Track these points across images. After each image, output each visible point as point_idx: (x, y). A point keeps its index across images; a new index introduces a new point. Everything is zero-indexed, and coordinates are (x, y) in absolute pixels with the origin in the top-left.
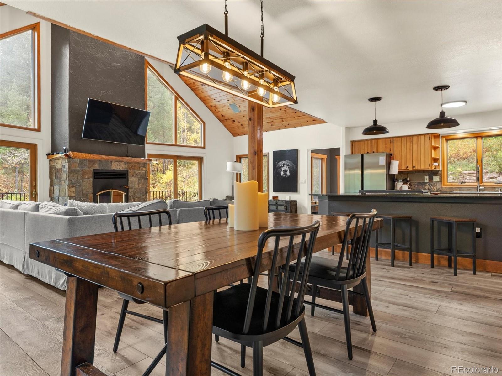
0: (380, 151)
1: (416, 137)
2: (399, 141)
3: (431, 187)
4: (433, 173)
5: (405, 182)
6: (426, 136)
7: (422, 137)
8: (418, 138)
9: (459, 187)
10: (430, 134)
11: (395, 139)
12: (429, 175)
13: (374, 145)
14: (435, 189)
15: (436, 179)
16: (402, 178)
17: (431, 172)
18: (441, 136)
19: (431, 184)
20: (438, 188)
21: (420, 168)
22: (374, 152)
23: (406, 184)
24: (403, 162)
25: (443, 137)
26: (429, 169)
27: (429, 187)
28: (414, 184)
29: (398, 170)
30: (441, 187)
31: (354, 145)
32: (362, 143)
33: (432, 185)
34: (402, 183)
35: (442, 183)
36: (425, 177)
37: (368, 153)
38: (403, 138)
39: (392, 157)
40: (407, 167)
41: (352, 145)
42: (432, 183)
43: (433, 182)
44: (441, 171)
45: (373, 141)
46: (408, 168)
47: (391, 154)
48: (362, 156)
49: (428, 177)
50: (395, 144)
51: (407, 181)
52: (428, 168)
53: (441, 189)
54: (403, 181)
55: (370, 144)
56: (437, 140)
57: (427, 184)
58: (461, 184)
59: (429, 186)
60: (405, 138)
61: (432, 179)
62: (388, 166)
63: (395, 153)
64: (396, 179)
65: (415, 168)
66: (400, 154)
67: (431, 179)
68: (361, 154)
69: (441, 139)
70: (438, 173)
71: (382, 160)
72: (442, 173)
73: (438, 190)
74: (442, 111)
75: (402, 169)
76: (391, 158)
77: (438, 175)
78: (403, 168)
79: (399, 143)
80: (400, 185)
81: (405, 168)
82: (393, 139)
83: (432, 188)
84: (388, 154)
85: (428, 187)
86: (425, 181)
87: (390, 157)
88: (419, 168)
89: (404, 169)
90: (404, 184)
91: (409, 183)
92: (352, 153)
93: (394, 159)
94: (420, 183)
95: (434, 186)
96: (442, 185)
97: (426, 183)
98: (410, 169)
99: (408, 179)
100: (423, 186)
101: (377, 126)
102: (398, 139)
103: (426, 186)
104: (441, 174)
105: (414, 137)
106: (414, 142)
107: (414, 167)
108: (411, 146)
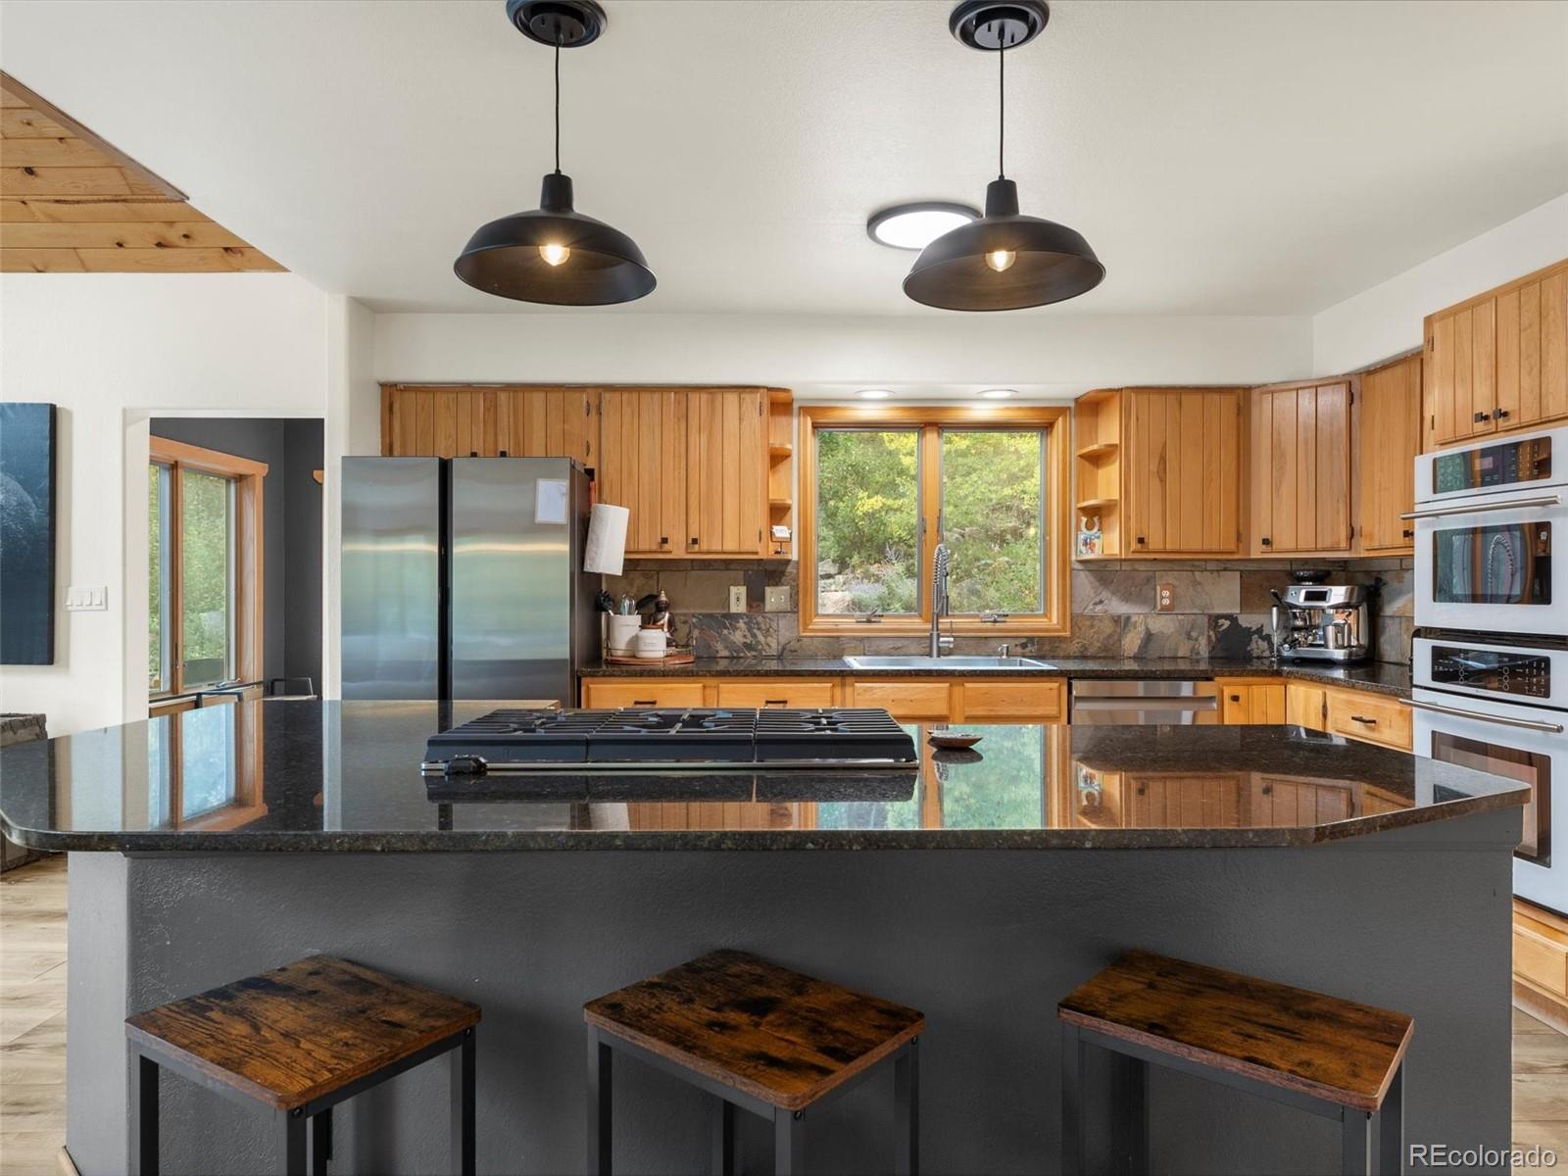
0: (538, 449)
1: (704, 396)
2: (627, 410)
3: (754, 636)
4: (764, 573)
5: (650, 611)
6: (747, 397)
7: (731, 398)
8: (713, 402)
9: (862, 639)
10: (764, 387)
11: (607, 396)
12: (747, 583)
13: (505, 417)
14: (774, 645)
15: (775, 597)
16: (634, 590)
17: (756, 568)
18: (796, 406)
19: (758, 623)
20: (783, 641)
21: (719, 548)
22: (503, 454)
23: (655, 623)
24: (645, 514)
25: (806, 410)
26: (756, 553)
27: (749, 635)
28: (685, 622)
29: (626, 552)
30: (795, 635)
31: (396, 406)
32: (442, 398)
33: (759, 629)
34: (636, 620)
35: (801, 620)
36: (734, 590)
37: (474, 455)
38: (645, 397)
39: (592, 484)
40: (665, 541)
41: (388, 409)
42: (760, 619)
43: (763, 612)
44: (798, 563)
45: (503, 397)
46: (666, 547)
47: (590, 473)
48: (445, 468)
49: (742, 590)
50: (610, 421)
51: (660, 608)
52: (750, 549)
53: (794, 645)
54: (640, 606)
55: (486, 409)
56: (782, 420)
57: (741, 624)
58: (869, 621)
59: (750, 629)
60: (657, 396)
61: (762, 599)
62: (581, 529)
63: (609, 472)
64: (607, 597)
65: (696, 547)
66: (630, 474)
67: (756, 599)
68: (437, 459)
69: (795, 421)
70: (783, 573)
71: (552, 499)
72: (801, 574)
73: (784, 649)
74: (1002, 177)
75: (642, 547)
76: (589, 489)
77: (784, 579)
78: (647, 543)
79: (627, 419)
80: (625, 627)
81: (654, 547)
82: (600, 394)
83: (758, 642)
84: (577, 467)
85: (745, 636)
86: (734, 609)
87: (586, 489)
88: (717, 547)
89: (650, 552)
90: (648, 622)
91: (667, 615)
92: (389, 450)
93: (604, 497)
94: (711, 616)
95: (767, 633)
96: (801, 628)
97: (737, 617)
98: (677, 551)
99: (663, 598)
100: (725, 632)
101: (571, 216)
102: (625, 396)
103: (738, 633)
104: (796, 579)
105: (694, 397)
106: (694, 422)
107: (695, 541)
108: (683, 439)
